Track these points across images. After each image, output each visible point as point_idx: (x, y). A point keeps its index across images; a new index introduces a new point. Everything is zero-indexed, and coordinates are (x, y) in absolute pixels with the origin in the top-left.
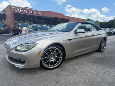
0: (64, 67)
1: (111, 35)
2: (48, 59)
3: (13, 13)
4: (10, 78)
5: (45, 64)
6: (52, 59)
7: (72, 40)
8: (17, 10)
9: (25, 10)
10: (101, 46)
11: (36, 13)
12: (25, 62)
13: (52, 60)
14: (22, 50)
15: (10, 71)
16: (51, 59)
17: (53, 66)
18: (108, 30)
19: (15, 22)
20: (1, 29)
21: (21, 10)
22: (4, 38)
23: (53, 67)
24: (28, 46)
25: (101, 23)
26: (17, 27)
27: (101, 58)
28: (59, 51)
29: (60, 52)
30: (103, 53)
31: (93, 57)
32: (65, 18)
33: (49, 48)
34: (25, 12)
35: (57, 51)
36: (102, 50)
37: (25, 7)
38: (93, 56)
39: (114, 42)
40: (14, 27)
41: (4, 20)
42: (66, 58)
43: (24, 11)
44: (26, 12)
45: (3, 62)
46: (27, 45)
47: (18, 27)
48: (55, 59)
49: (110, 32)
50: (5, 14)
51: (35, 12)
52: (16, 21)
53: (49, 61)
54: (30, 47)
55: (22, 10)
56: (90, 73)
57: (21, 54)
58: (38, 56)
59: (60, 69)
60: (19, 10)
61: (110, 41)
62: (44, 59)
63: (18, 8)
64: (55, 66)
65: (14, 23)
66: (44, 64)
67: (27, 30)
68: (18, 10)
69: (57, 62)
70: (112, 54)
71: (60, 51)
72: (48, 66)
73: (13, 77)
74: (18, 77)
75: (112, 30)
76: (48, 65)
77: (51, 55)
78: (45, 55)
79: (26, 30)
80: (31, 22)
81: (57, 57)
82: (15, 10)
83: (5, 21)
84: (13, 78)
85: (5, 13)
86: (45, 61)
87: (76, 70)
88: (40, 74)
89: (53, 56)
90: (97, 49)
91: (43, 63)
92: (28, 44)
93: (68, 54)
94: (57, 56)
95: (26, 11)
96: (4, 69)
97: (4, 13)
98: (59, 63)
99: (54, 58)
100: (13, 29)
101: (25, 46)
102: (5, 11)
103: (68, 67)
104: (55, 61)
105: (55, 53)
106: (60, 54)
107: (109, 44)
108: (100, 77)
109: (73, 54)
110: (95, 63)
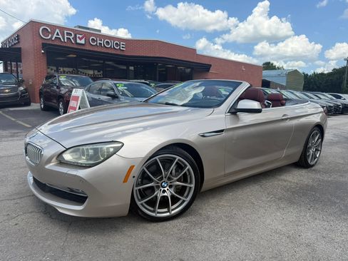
0: (201, 215)
1: (335, 114)
2: (152, 189)
3: (44, 46)
4: (41, 245)
5: (144, 204)
6: (166, 189)
7: (224, 134)
8: (55, 35)
9: (78, 36)
10: (309, 151)
11: (112, 44)
12: (86, 198)
13: (164, 191)
14: (78, 163)
15: (41, 225)
16: (162, 189)
17: (169, 211)
18: (327, 98)
19: (49, 70)
20: (7, 91)
21: (66, 37)
22: (13, 119)
23: (168, 214)
24: (96, 150)
25: (306, 76)
26: (55, 87)
27: (307, 185)
28: (186, 166)
29: (188, 170)
30: (314, 170)
31: (285, 184)
32: (198, 62)
33: (157, 158)
34: (78, 41)
35: (180, 167)
36: (312, 163)
37: (80, 27)
38: (285, 181)
39: (346, 138)
40: (45, 86)
41: (13, 63)
42: (206, 186)
43: (75, 38)
44: (83, 42)
45: (18, 196)
46: (91, 149)
47: (58, 87)
48: (173, 189)
49: (332, 105)
50: (17, 46)
51: (108, 43)
52: (52, 70)
53: (156, 196)
54: (103, 156)
55: (71, 35)
56: (276, 232)
57: (76, 176)
58: (125, 181)
59: (189, 218)
60: (60, 36)
61: (334, 134)
62: (139, 190)
63: (57, 30)
64: (173, 210)
65: (46, 75)
66: (142, 204)
67: (87, 99)
68: (58, 34)
69: (179, 199)
70: (342, 176)
71: (189, 167)
72: (154, 211)
73: (49, 242)
74: (66, 244)
75: (340, 97)
76: (152, 209)
77: (162, 179)
78: (144, 177)
79: (83, 98)
80: (96, 72)
81: (179, 185)
82: (50, 36)
83: (17, 67)
84: (49, 245)
85: (19, 42)
86: (143, 197)
87: (237, 224)
88: (129, 234)
89: (169, 182)
90: (296, 159)
91: (139, 203)
92: (95, 146)
93: (212, 175)
94: (178, 180)
95: (81, 39)
96: (23, 217)
97: (15, 44)
98: (184, 201)
99: (170, 187)
100: (40, 94)
101: (87, 149)
102: (18, 36)
103: (212, 214)
104: (172, 197)
105: (174, 171)
106: (188, 173)
107: (332, 143)
108: (308, 245)
109: (226, 176)
110: (291, 202)
